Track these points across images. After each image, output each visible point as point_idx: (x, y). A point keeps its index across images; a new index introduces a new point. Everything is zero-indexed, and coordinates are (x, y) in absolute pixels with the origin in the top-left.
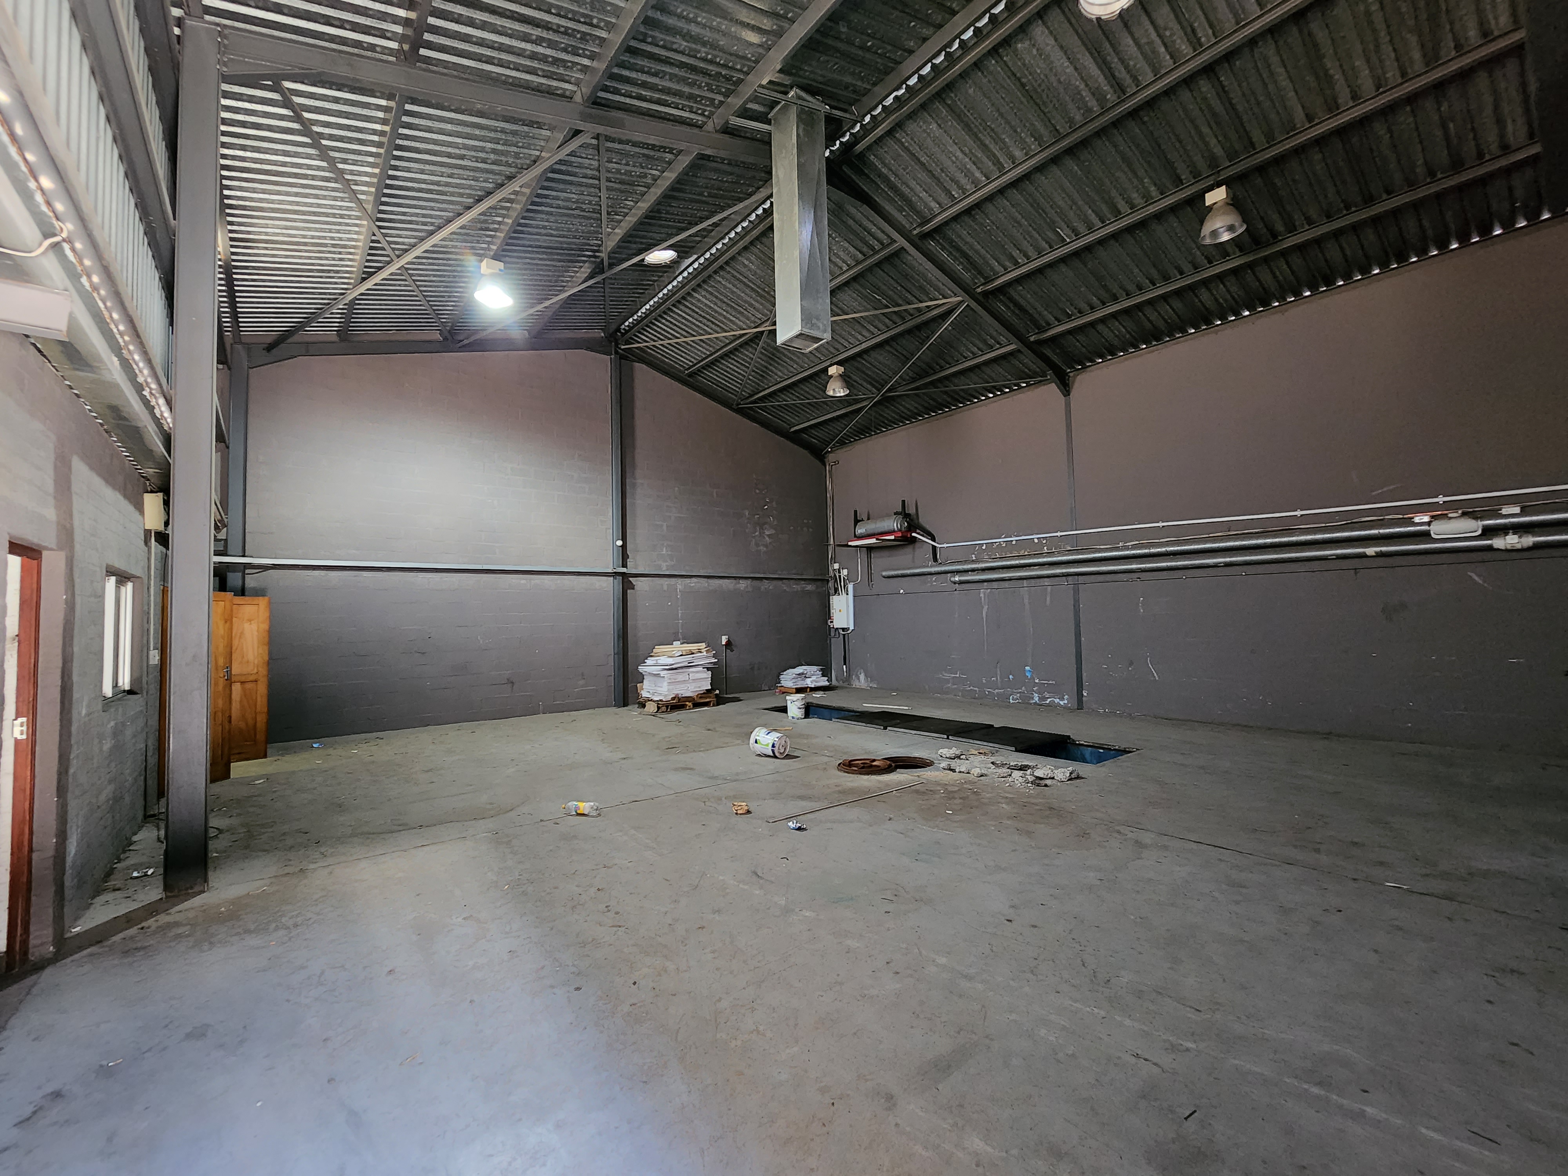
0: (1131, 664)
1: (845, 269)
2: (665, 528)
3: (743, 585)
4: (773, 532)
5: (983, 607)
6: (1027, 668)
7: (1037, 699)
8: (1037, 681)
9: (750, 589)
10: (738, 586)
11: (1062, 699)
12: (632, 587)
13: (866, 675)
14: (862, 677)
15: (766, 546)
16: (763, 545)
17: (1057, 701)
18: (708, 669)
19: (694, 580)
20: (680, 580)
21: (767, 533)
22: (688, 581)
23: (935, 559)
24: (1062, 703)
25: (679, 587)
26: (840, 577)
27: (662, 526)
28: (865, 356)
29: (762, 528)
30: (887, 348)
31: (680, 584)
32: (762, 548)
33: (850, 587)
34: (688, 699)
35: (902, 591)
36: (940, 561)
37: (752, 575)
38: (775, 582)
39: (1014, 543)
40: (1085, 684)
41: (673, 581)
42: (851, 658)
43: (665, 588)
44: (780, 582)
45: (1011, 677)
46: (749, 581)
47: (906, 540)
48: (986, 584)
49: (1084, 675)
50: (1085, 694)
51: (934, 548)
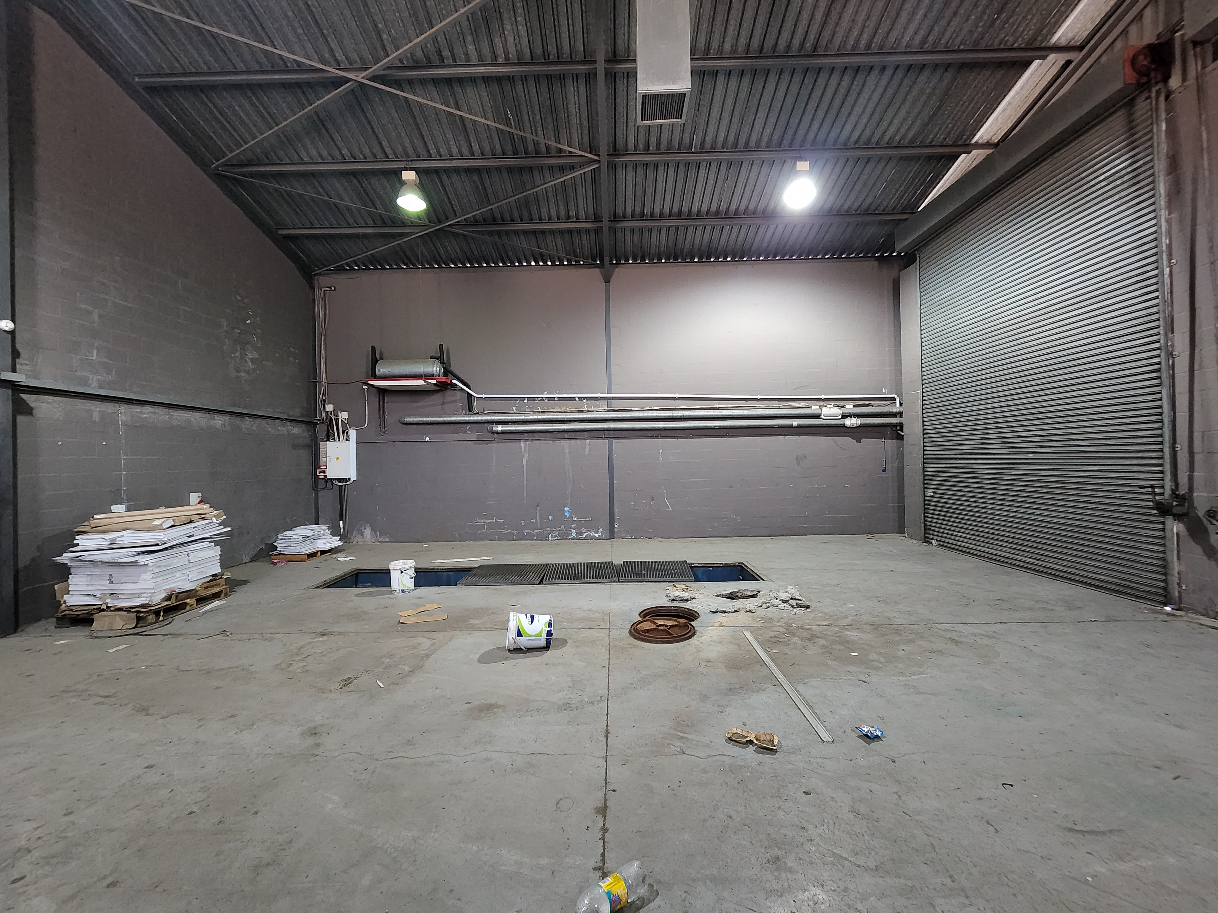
0: (653, 499)
1: (500, 60)
2: (95, 316)
3: (219, 421)
4: (255, 355)
5: (523, 456)
6: (566, 509)
7: (574, 535)
8: (575, 519)
9: (228, 428)
10: (212, 422)
11: (597, 532)
12: (29, 411)
13: (373, 529)
14: (368, 532)
15: (247, 372)
16: (245, 371)
17: (592, 534)
18: (217, 543)
19: (148, 409)
20: (123, 408)
21: (250, 356)
22: (137, 409)
23: (471, 409)
24: (597, 535)
25: (122, 417)
26: (337, 420)
27: (90, 313)
28: (444, 177)
29: (243, 349)
30: (476, 178)
31: (124, 413)
32: (243, 374)
33: (352, 433)
34: (189, 593)
35: (427, 439)
36: (476, 411)
37: (233, 410)
38: (258, 421)
39: (556, 399)
40: (617, 518)
41: (109, 407)
42: (349, 512)
43: (96, 417)
44: (264, 422)
45: (550, 517)
46: (227, 418)
47: (444, 387)
48: (526, 435)
49: (616, 510)
50: (616, 526)
51: (470, 395)
